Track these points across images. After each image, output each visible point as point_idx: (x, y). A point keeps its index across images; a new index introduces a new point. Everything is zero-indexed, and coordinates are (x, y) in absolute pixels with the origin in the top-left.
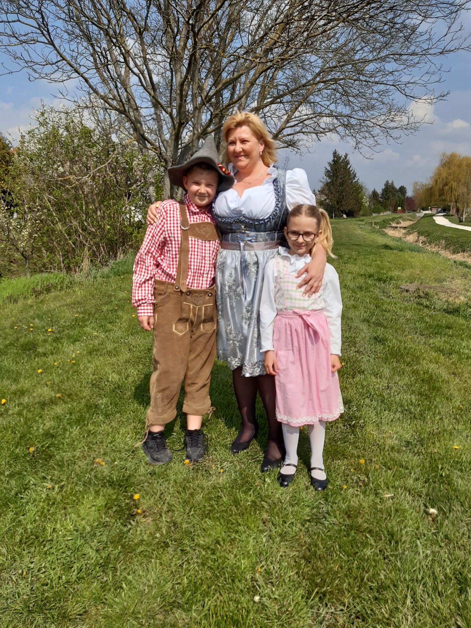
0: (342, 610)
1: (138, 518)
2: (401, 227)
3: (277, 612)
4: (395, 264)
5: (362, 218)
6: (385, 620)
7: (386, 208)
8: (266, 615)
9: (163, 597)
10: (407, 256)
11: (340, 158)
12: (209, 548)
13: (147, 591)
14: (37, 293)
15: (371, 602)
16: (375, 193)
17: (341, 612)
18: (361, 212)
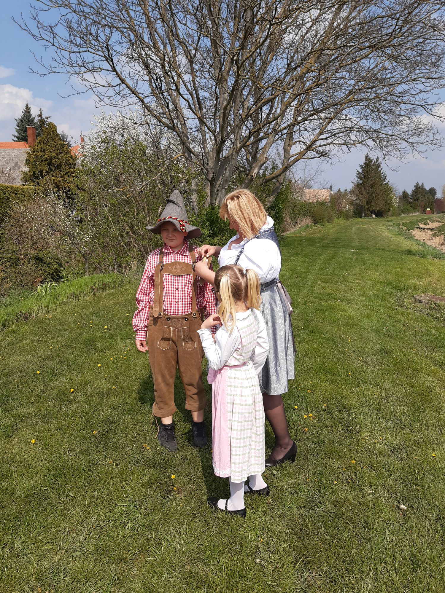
0: (320, 575)
1: (174, 493)
2: (428, 229)
3: (272, 572)
4: (414, 272)
5: (391, 218)
6: (351, 585)
7: (415, 209)
8: (264, 573)
9: (190, 553)
10: (427, 264)
11: (372, 161)
12: (225, 521)
13: (179, 548)
14: (94, 291)
15: (343, 571)
16: (405, 194)
17: (319, 577)
18: (390, 213)
